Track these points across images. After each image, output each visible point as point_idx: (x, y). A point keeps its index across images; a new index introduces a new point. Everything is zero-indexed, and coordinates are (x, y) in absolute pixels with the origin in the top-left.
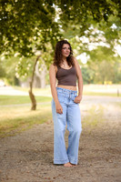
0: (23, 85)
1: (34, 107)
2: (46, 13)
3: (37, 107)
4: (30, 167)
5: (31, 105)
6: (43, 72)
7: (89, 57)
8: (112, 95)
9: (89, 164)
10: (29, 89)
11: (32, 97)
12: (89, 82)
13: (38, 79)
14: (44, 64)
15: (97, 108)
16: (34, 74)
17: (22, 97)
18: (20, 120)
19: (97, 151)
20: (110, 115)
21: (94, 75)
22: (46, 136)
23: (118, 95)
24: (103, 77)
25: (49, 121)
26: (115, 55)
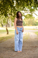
0: (4, 26)
1: (8, 33)
2: (11, 3)
3: (9, 33)
4: (7, 52)
5: (7, 33)
6: (10, 22)
7: (25, 17)
8: (32, 29)
9: (25, 51)
10: (6, 28)
11: (7, 30)
12: (25, 25)
13: (9, 24)
14: (10, 20)
15: (28, 33)
16: (8, 23)
17: (4, 30)
18: (3, 37)
19: (28, 47)
20: (31, 36)
21: (26, 23)
22: (12, 43)
23: (34, 29)
24: (29, 24)
25: (13, 38)
26: (33, 17)
